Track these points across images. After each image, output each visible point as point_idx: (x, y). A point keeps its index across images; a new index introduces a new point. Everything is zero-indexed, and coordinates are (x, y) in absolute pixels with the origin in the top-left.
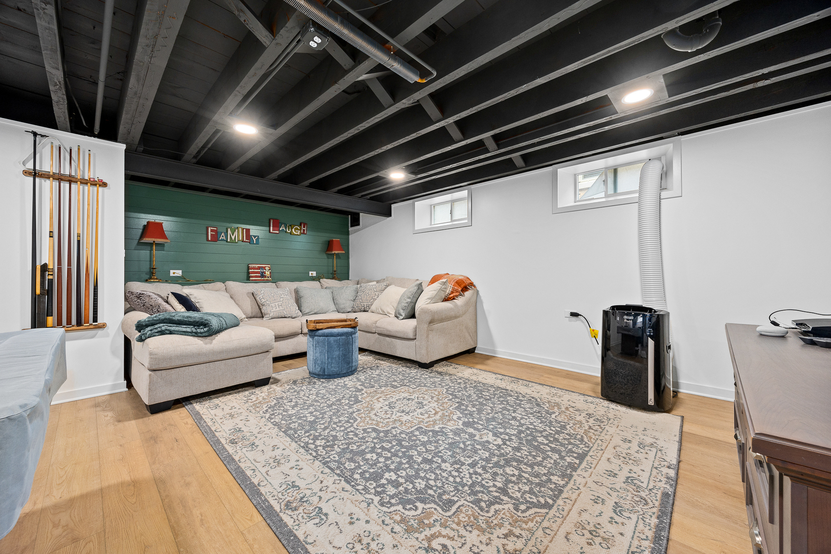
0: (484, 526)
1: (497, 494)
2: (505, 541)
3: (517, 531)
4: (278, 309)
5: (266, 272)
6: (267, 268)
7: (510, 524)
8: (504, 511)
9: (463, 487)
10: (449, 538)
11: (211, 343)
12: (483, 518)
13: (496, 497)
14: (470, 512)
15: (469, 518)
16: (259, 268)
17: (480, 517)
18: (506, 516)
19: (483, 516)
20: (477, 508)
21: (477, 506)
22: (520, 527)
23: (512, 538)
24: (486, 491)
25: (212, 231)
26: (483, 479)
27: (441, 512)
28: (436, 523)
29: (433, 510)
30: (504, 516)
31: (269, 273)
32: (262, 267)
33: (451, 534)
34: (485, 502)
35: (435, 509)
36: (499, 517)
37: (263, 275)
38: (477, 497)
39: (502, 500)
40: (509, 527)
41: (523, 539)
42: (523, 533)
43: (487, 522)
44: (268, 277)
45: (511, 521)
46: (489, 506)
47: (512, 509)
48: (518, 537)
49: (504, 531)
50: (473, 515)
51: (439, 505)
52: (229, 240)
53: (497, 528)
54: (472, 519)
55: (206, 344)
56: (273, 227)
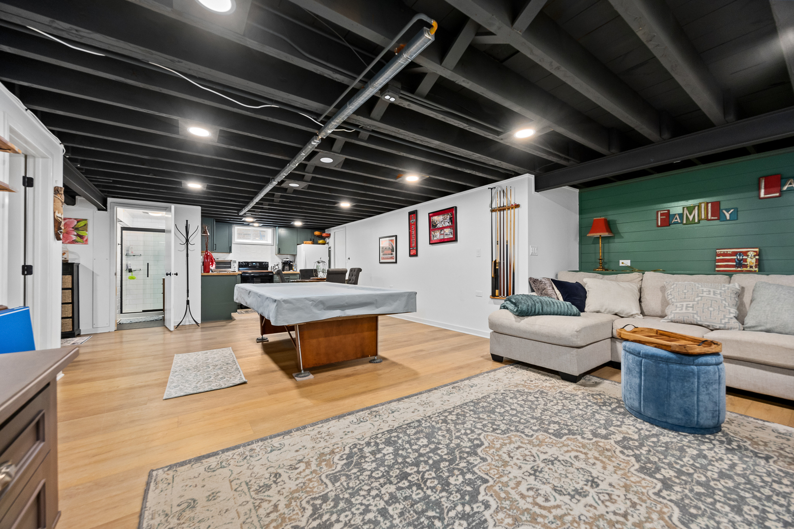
0: (296, 495)
1: (325, 518)
2: (272, 503)
3: (273, 516)
4: (684, 311)
5: (749, 260)
6: (751, 254)
7: (284, 513)
8: (301, 515)
9: (349, 494)
10: (301, 472)
11: (519, 322)
12: (303, 497)
13: (321, 516)
14: (315, 490)
15: (310, 488)
16: (735, 254)
17: (306, 495)
18: (294, 515)
19: (306, 497)
20: (317, 496)
21: (320, 496)
22: (275, 520)
23: (271, 509)
24: (335, 510)
25: (662, 215)
26: (354, 514)
27: (328, 473)
28: (319, 468)
29: (334, 468)
30: (295, 512)
31: (754, 260)
32: (740, 252)
33: (303, 474)
34: (321, 505)
35: (333, 470)
36: (296, 509)
37: (740, 264)
38: (330, 500)
39: (314, 520)
40: (282, 511)
41: (263, 517)
42: (269, 519)
43: (298, 498)
44: (751, 267)
45: (286, 516)
46: (314, 505)
47: (298, 523)
48: (269, 514)
49: (281, 507)
50: (312, 491)
51: (336, 472)
52: (685, 222)
53: (287, 503)
54: (308, 489)
55: (516, 321)
56: (765, 188)
